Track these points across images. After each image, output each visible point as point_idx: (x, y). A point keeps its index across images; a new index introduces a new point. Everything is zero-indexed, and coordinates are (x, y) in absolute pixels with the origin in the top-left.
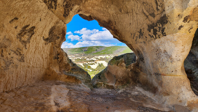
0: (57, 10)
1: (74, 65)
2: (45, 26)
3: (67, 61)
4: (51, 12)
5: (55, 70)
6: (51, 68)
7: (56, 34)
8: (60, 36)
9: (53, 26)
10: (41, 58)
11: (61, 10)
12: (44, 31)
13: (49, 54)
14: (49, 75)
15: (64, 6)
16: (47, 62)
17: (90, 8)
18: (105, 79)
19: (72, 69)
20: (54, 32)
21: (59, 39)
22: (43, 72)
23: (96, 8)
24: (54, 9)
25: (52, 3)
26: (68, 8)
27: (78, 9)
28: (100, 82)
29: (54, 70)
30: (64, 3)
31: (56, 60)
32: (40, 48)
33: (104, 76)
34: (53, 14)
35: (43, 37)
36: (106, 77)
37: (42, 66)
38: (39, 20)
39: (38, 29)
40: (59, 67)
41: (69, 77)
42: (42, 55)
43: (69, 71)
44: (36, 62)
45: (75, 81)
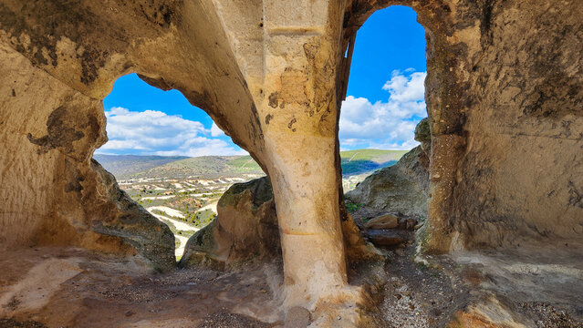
0: (60, 66)
1: (132, 205)
2: (33, 108)
3: (108, 196)
4: (43, 74)
5: (70, 219)
6: (58, 213)
7: (71, 126)
8: (85, 132)
9: (57, 106)
10: (25, 189)
11: (74, 67)
12: (31, 121)
13: (52, 179)
14: (53, 233)
15: (78, 56)
16: (47, 199)
17: (155, 59)
18: (212, 243)
19: (124, 217)
20: (66, 122)
21: (84, 140)
22: (34, 224)
23: (168, 59)
24: (49, 67)
25: (40, 51)
26: (91, 60)
27: (123, 63)
28: (197, 253)
29: (66, 221)
30: (76, 49)
31: (74, 194)
32: (20, 164)
33: (211, 238)
34: (51, 77)
35: (30, 136)
36: (216, 239)
37: (32, 210)
38: (11, 93)
39: (8, 117)
40: (85, 211)
41: (103, 239)
42: (30, 181)
43: (114, 221)
44: (10, 197)
45: (117, 250)
